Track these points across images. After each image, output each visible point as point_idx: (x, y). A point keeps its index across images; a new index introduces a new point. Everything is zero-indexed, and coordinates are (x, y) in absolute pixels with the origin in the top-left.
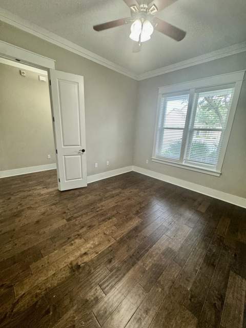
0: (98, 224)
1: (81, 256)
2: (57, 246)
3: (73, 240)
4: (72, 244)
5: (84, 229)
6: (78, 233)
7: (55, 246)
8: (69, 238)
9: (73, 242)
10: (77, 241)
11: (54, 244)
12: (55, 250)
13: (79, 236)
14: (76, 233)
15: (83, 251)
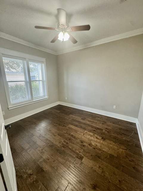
0: (79, 139)
1: (98, 139)
2: (101, 152)
3: (94, 146)
4: (96, 145)
5: (85, 144)
6: (89, 146)
7: (102, 153)
8: (94, 148)
9: (95, 145)
10: (93, 144)
11: (102, 154)
12: (104, 151)
13: (90, 145)
14: (89, 147)
15: (96, 139)
